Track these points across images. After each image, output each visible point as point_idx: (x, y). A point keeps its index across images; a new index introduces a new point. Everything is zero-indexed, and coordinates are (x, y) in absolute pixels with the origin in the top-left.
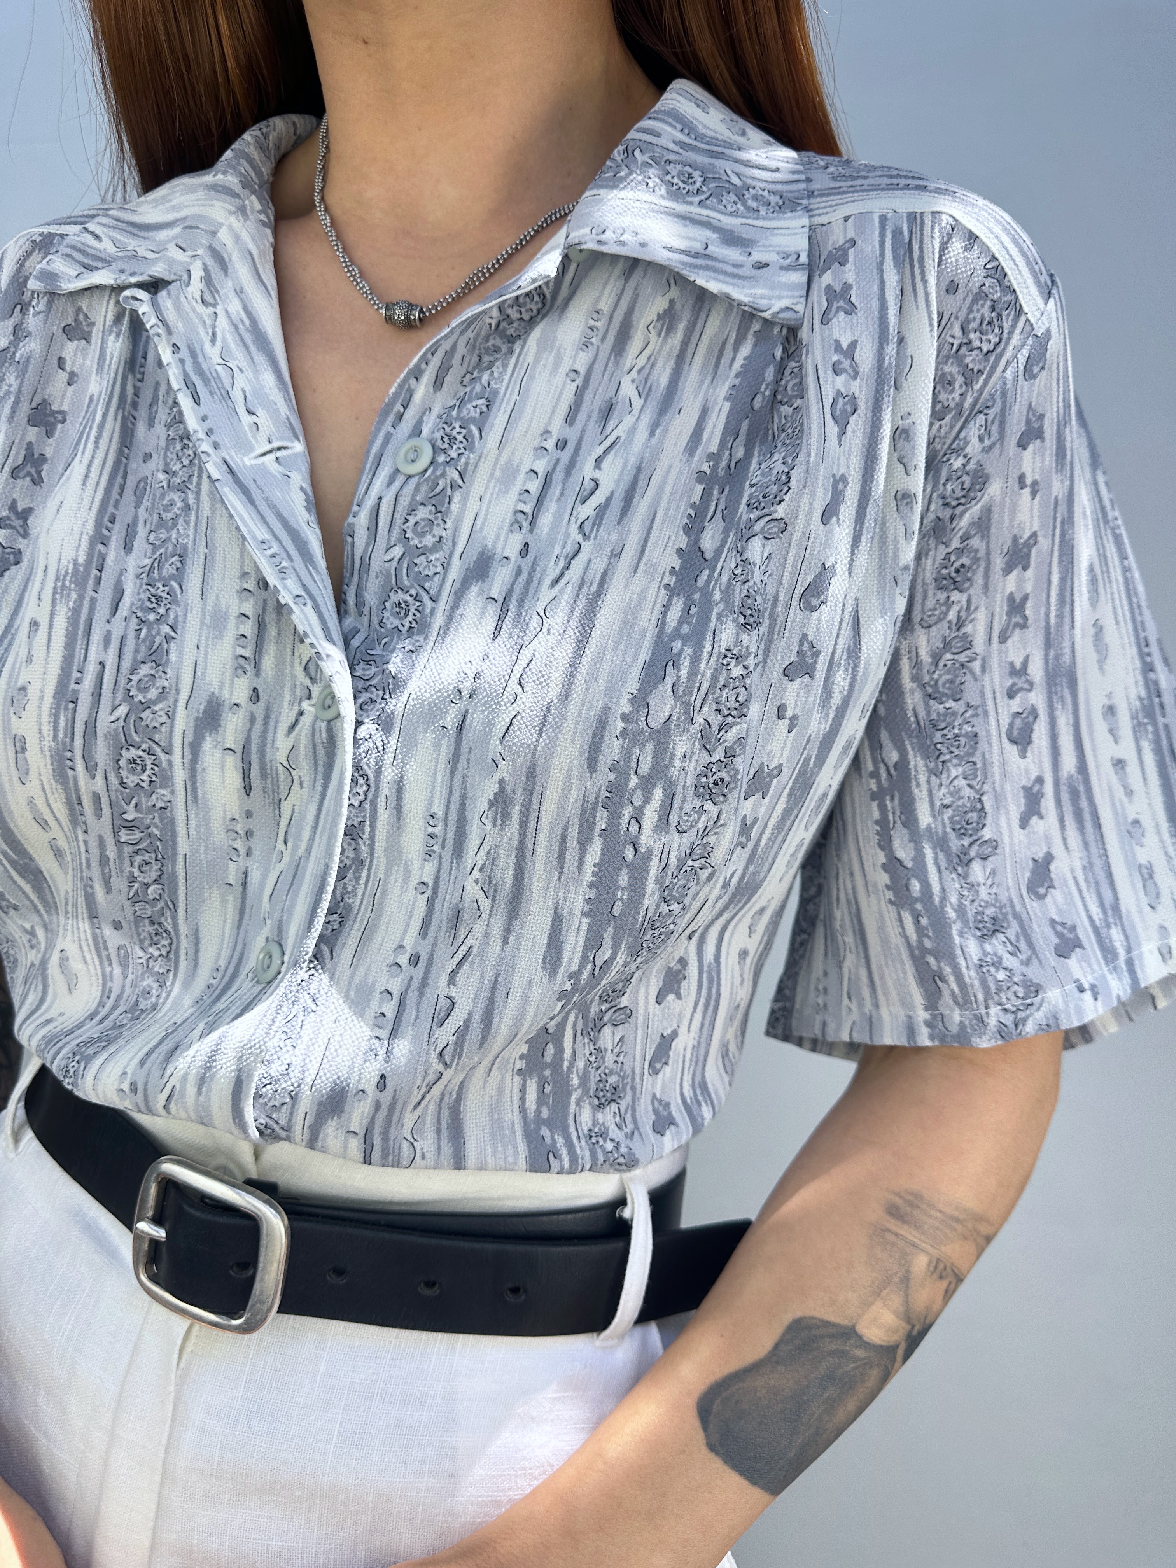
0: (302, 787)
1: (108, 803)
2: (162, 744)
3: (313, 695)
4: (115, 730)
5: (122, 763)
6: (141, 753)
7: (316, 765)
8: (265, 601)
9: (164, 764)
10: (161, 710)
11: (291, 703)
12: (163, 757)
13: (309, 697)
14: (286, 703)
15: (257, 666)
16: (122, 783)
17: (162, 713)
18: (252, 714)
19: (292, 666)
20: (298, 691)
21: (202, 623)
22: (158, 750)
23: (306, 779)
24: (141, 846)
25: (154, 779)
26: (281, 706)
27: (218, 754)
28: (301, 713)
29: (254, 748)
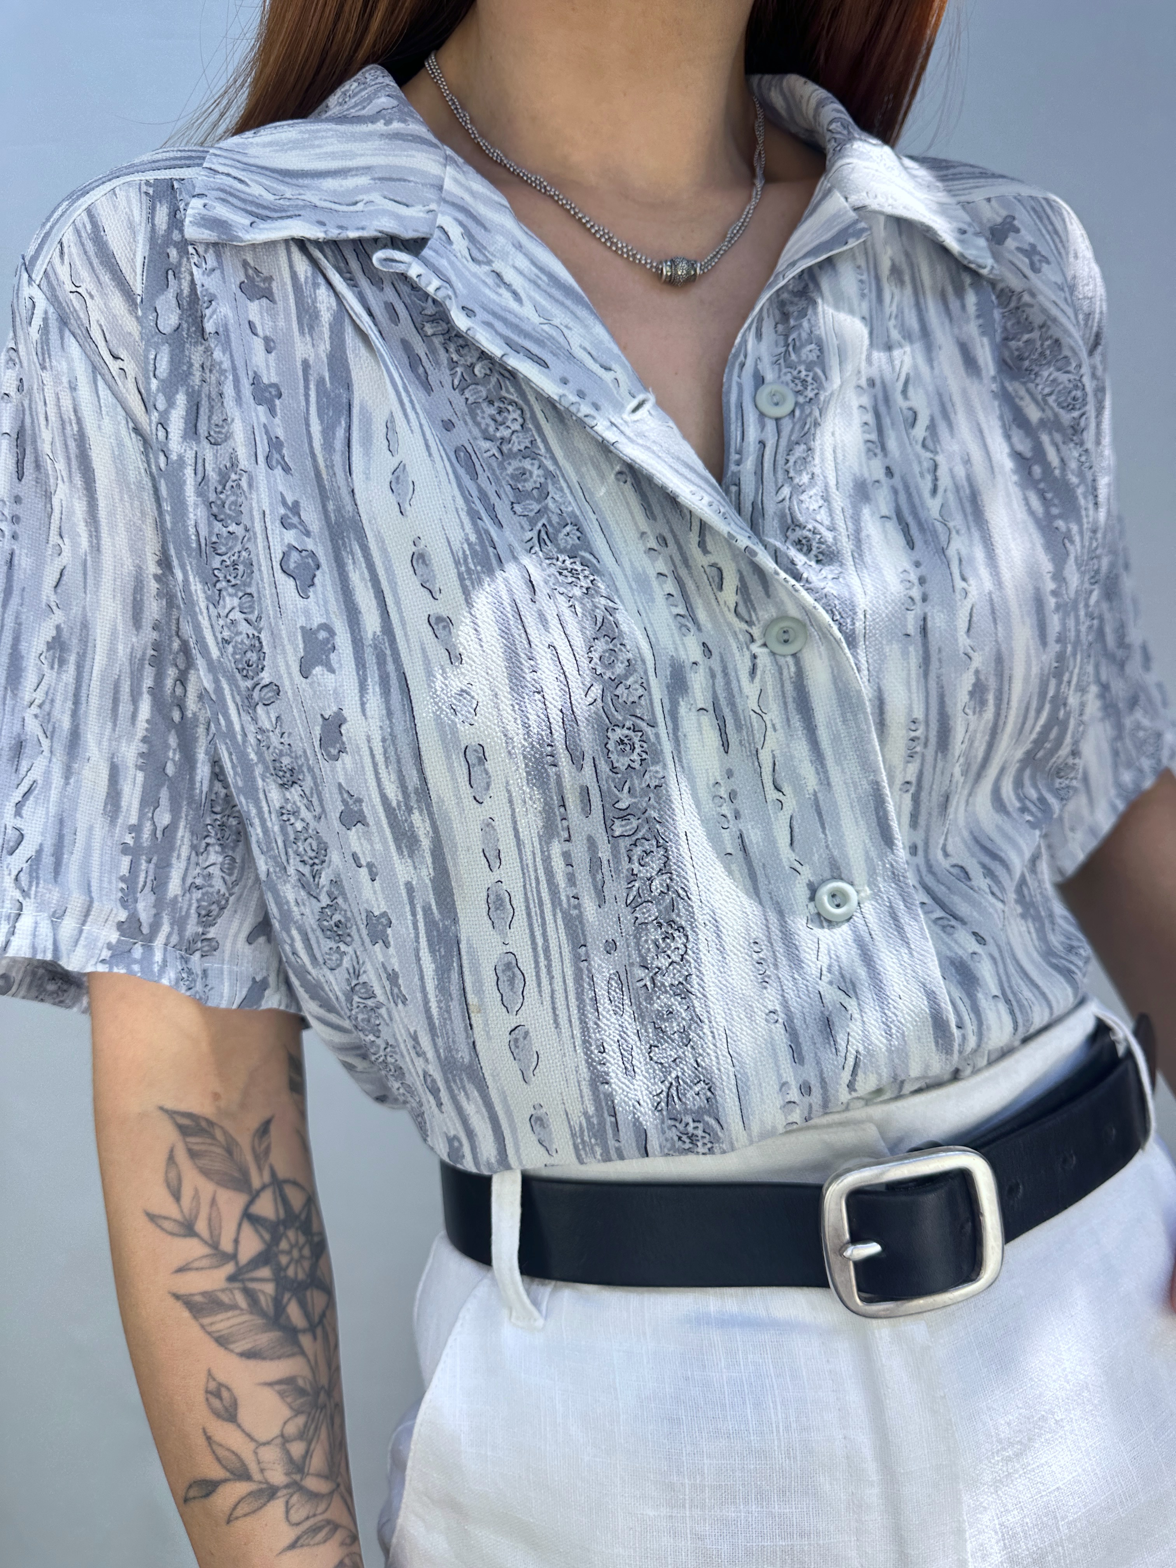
0: (775, 730)
1: (598, 795)
2: (645, 718)
3: (756, 636)
4: (595, 713)
5: (611, 746)
6: (626, 732)
7: (785, 703)
8: (671, 557)
9: (653, 739)
10: (636, 682)
11: (740, 649)
12: (648, 730)
13: (753, 640)
14: (736, 651)
15: (695, 621)
16: (613, 769)
17: (637, 686)
18: (711, 669)
19: (723, 615)
20: (740, 637)
21: (631, 587)
22: (643, 725)
23: (778, 722)
24: (640, 835)
25: (644, 756)
26: (733, 655)
27: (693, 714)
28: (755, 657)
29: (723, 702)
